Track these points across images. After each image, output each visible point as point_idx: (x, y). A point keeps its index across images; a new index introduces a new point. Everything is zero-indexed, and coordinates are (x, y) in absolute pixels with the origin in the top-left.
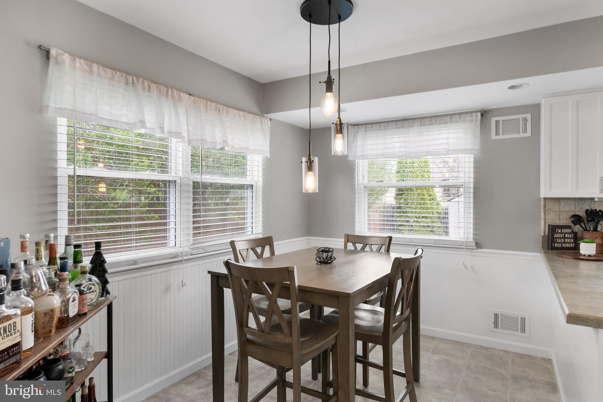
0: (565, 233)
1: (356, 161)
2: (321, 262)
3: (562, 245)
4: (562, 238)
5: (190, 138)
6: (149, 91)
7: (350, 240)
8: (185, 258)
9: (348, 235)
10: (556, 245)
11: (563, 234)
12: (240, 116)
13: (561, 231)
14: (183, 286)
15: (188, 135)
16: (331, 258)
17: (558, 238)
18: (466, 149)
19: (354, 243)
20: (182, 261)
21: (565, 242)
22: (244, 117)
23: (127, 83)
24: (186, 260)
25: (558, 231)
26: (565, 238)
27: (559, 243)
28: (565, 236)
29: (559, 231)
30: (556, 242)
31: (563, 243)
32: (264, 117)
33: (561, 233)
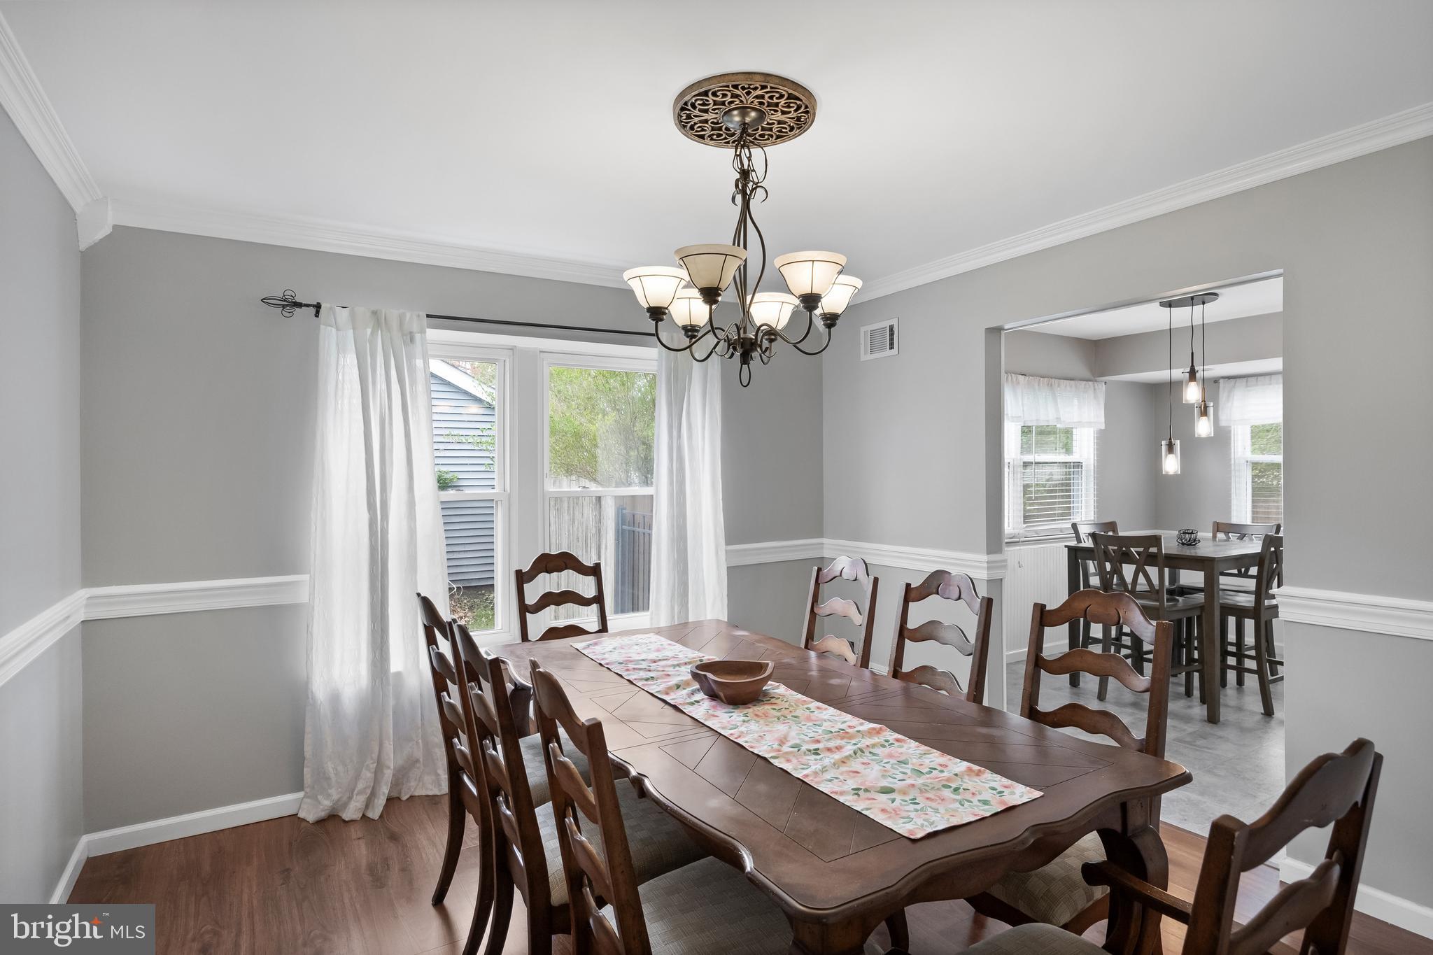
1: (1232, 427)
2: (1183, 544)
7: (1220, 529)
9: (1218, 523)
12: (1071, 387)
14: (1020, 567)
16: (1195, 540)
19: (1227, 533)
32: (1096, 381)
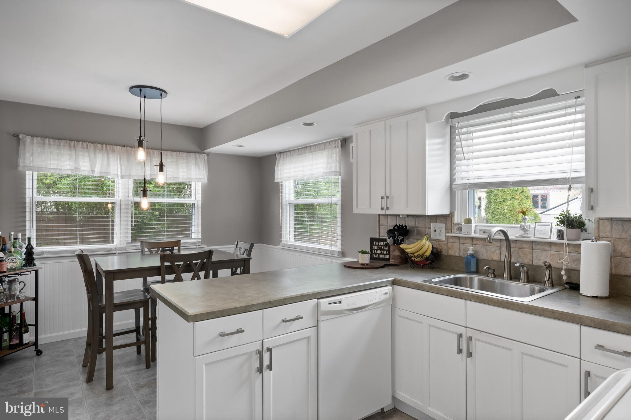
0: (381, 246)
3: (379, 256)
4: (379, 250)
5: (123, 174)
6: (87, 148)
8: (118, 252)
10: (374, 255)
11: (380, 247)
13: (378, 243)
15: (121, 173)
17: (376, 249)
18: (330, 172)
20: (115, 253)
21: (381, 254)
22: (177, 155)
23: (70, 146)
24: (118, 253)
25: (375, 243)
26: (381, 250)
27: (377, 254)
28: (381, 248)
29: (377, 244)
30: (375, 253)
31: (380, 254)
32: (201, 153)
33: (378, 245)
